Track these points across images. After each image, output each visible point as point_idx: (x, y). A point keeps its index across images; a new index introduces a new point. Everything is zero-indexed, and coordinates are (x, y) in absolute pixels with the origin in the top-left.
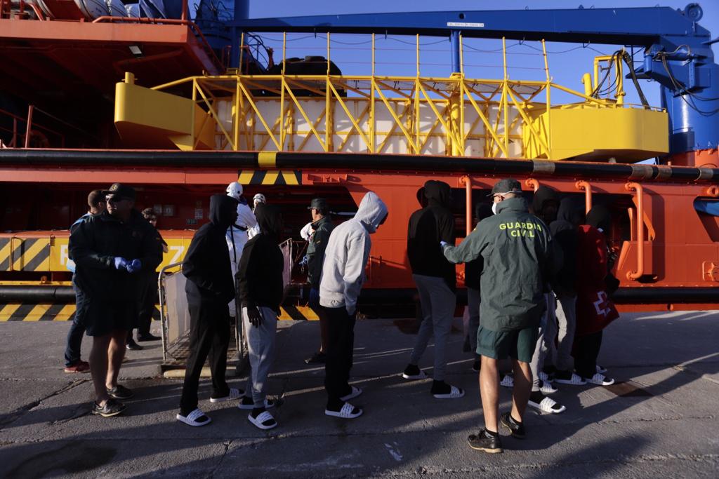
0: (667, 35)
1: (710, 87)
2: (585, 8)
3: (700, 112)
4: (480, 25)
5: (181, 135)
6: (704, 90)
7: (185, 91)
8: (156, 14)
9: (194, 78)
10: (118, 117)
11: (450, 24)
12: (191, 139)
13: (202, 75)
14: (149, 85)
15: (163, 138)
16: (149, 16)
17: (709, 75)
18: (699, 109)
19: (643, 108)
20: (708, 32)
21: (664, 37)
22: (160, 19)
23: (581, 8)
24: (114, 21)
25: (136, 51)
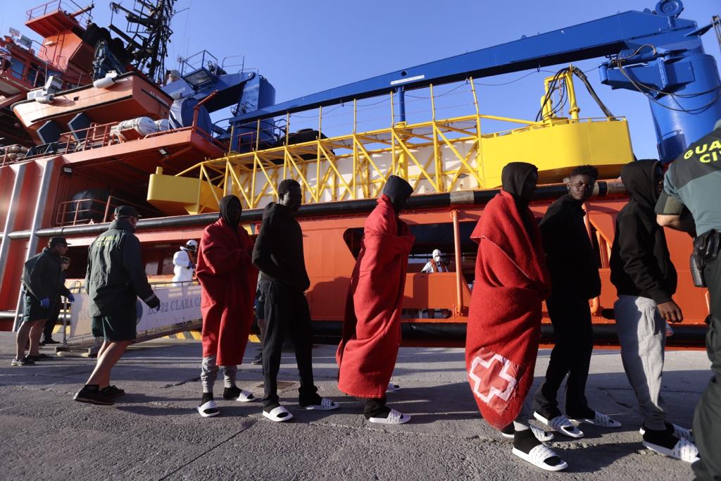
0: (633, 38)
1: (695, 81)
2: (528, 36)
3: (687, 111)
4: (421, 77)
5: (191, 205)
6: (687, 86)
7: (195, 174)
8: (178, 125)
9: (202, 164)
10: (149, 198)
11: (393, 83)
12: (197, 207)
13: (205, 161)
14: (173, 173)
15: (179, 209)
16: (175, 128)
17: (690, 68)
18: (686, 109)
19: (608, 119)
20: (693, 22)
21: (630, 41)
22: (180, 129)
23: (524, 38)
24: (162, 134)
25: (163, 152)
